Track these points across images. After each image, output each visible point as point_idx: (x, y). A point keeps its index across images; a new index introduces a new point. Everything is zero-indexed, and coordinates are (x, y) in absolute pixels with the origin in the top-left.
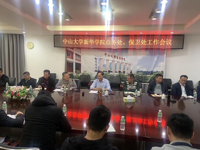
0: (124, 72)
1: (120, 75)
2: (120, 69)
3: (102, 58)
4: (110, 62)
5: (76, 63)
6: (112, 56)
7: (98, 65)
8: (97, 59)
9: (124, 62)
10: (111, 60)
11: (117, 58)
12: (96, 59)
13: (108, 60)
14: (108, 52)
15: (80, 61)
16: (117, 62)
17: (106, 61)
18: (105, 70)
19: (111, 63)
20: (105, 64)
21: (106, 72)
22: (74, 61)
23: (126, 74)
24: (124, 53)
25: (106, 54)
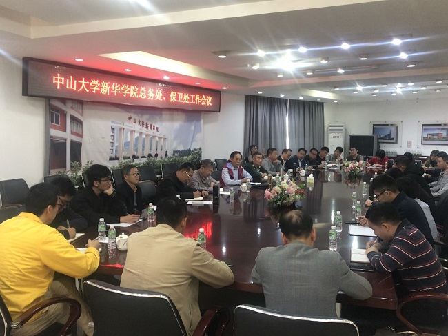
0: (156, 155)
1: (149, 163)
2: (150, 149)
3: (123, 127)
4: (137, 135)
5: (72, 142)
6: (139, 122)
7: (116, 144)
8: (116, 130)
9: (157, 134)
10: (137, 132)
11: (147, 127)
12: (113, 129)
13: (133, 132)
14: (135, 113)
15: (81, 136)
16: (147, 135)
17: (129, 133)
18: (128, 156)
19: (137, 139)
20: (129, 140)
21: (129, 158)
22: (67, 136)
23: (159, 159)
24: (158, 117)
25: (130, 118)
